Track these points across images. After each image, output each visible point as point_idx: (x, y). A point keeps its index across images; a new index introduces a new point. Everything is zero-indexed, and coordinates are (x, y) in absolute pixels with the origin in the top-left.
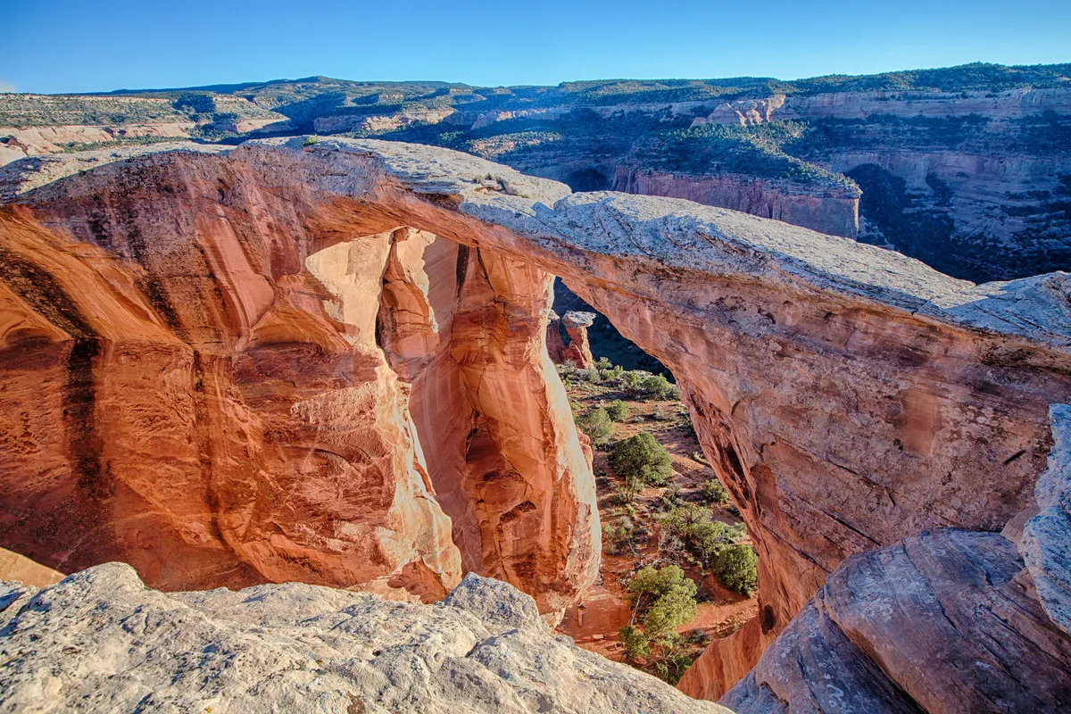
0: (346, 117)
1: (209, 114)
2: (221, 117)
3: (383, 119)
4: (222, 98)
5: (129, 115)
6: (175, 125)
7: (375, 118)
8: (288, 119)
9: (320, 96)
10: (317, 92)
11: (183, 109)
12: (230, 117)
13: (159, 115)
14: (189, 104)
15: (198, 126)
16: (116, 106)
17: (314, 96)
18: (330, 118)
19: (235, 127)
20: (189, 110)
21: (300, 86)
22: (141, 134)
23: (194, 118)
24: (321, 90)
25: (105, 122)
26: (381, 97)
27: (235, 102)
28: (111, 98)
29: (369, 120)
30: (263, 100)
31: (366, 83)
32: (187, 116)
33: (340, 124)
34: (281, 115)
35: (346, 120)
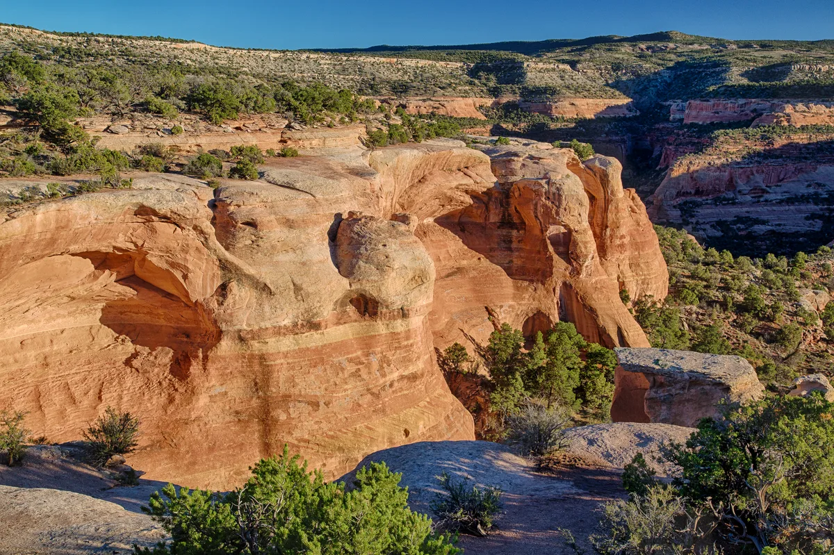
0: (741, 101)
1: (515, 87)
2: (531, 92)
3: (815, 108)
4: (536, 63)
5: (414, 84)
6: (470, 101)
7: (800, 106)
8: (630, 100)
9: (678, 63)
10: (673, 56)
11: (479, 78)
12: (545, 93)
13: (450, 85)
14: (489, 71)
15: (496, 104)
16: (399, 70)
17: (671, 64)
18: (712, 102)
19: (550, 108)
20: (488, 79)
21: (643, 46)
22: (424, 111)
23: (494, 92)
24: (680, 55)
25: (384, 91)
26: (795, 68)
27: (554, 70)
28: (395, 60)
29: (789, 109)
30: (590, 68)
31: (757, 42)
32: (484, 89)
33: (729, 112)
34: (617, 93)
35: (742, 106)
